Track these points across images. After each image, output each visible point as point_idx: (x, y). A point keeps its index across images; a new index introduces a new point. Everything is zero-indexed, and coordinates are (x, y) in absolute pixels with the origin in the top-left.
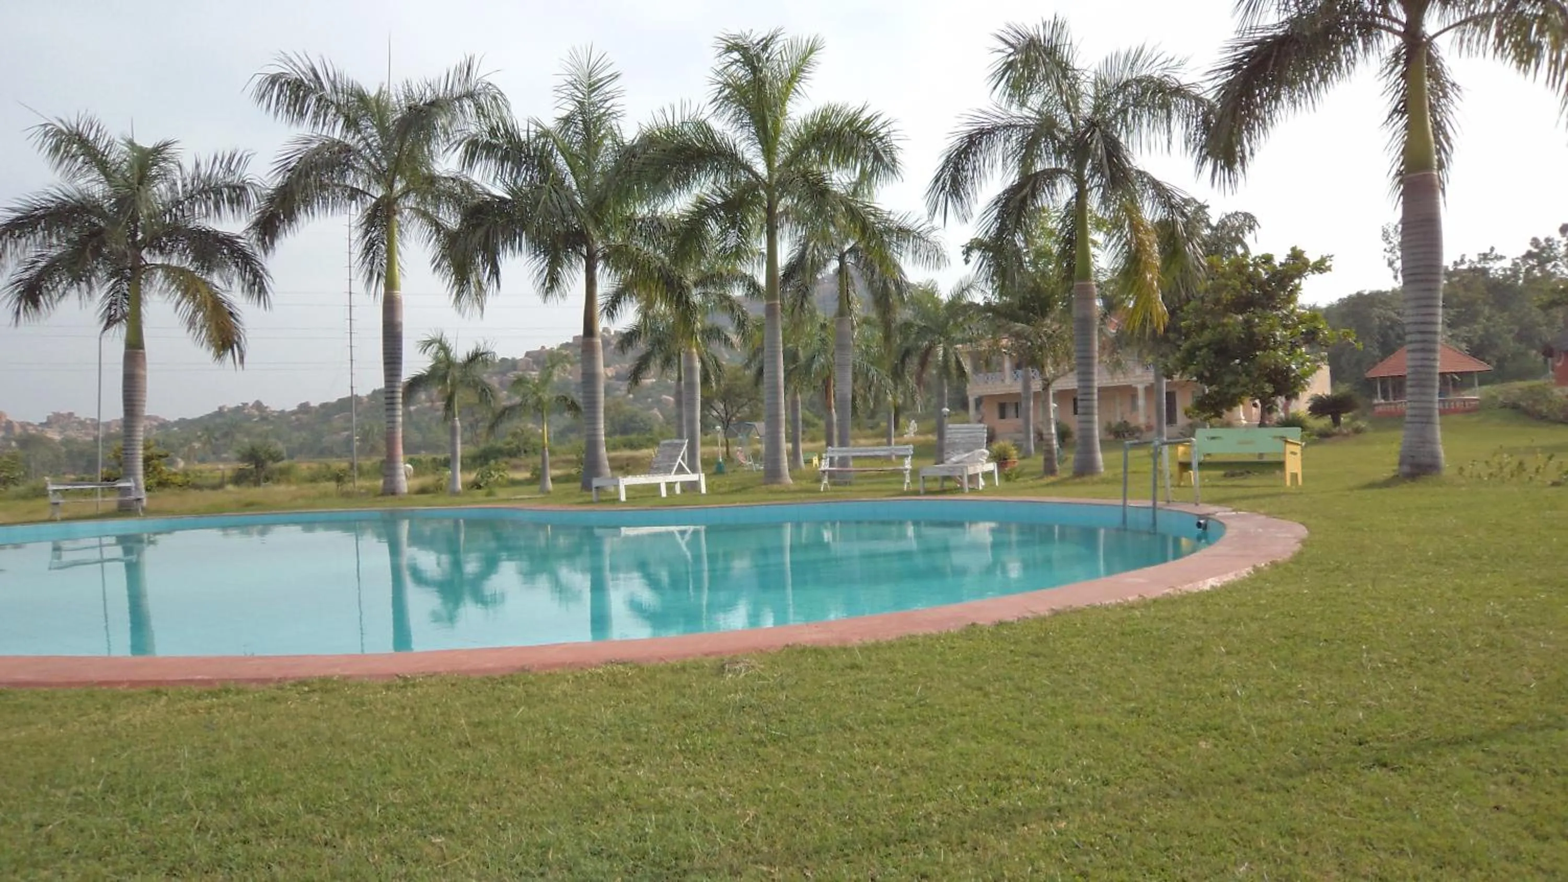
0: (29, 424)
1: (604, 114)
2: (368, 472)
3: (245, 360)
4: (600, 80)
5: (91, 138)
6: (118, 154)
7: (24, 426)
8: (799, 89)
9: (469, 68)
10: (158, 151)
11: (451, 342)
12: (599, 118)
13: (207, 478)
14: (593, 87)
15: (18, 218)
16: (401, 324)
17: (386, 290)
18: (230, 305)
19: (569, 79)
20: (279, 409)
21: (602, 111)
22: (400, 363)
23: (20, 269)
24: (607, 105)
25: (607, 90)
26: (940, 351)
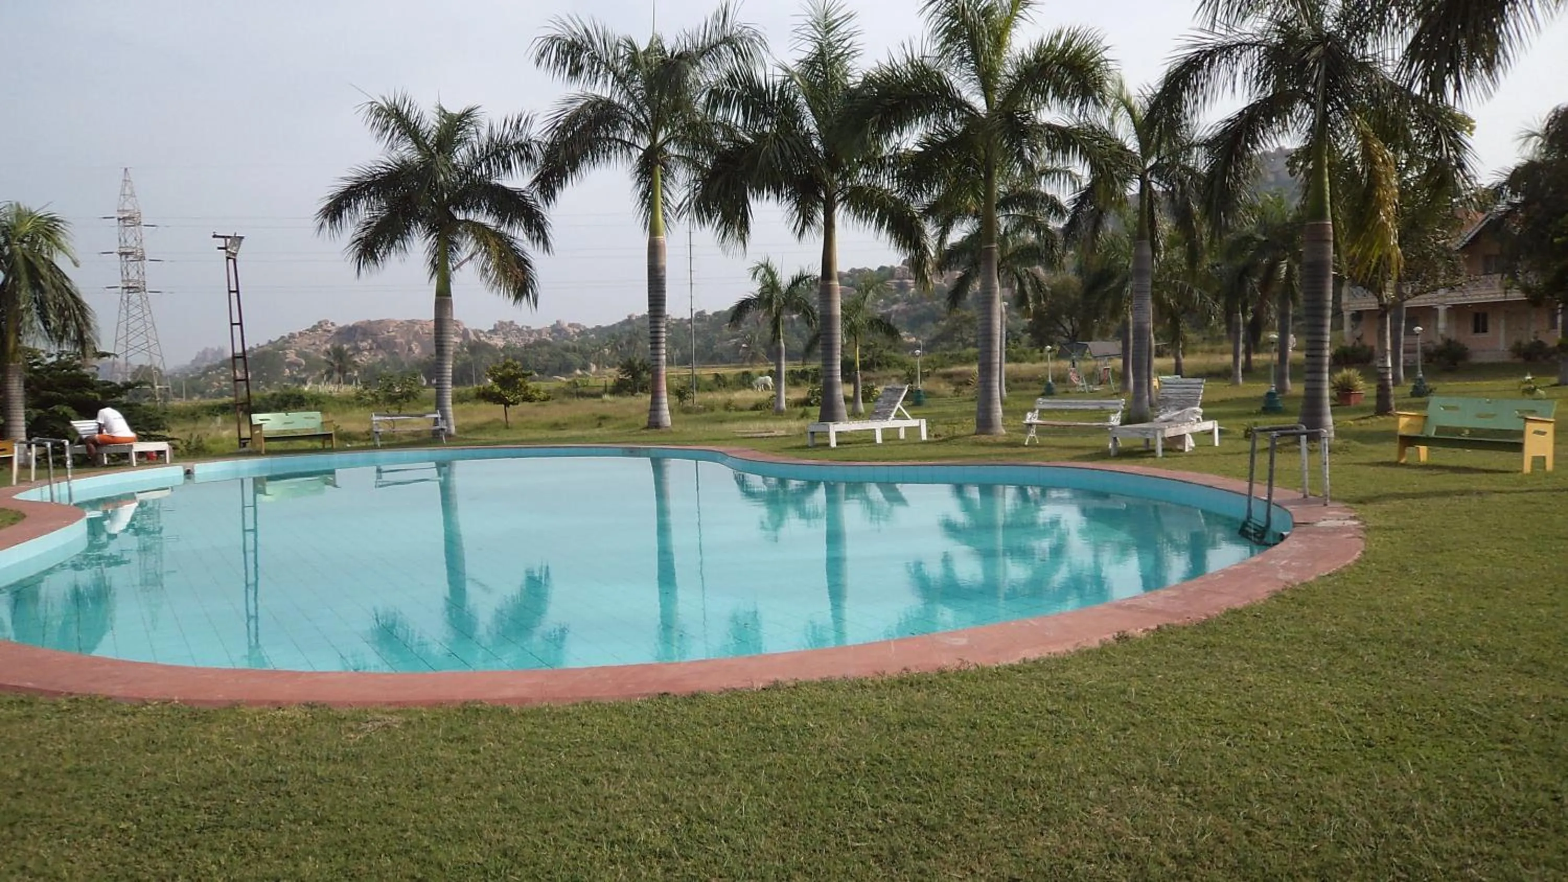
0: (481, 331)
1: (842, 54)
2: (731, 383)
3: (539, 301)
4: (836, 20)
5: (405, 111)
6: (430, 123)
7: (476, 333)
8: (1025, 16)
9: (725, 15)
10: (467, 114)
11: (776, 265)
12: (837, 58)
13: (593, 387)
14: (829, 28)
15: (352, 187)
16: (664, 268)
17: (650, 235)
18: (523, 253)
19: (810, 19)
20: (678, 318)
21: (839, 51)
22: (664, 305)
23: (360, 229)
24: (845, 44)
25: (842, 30)
26: (1284, 268)
